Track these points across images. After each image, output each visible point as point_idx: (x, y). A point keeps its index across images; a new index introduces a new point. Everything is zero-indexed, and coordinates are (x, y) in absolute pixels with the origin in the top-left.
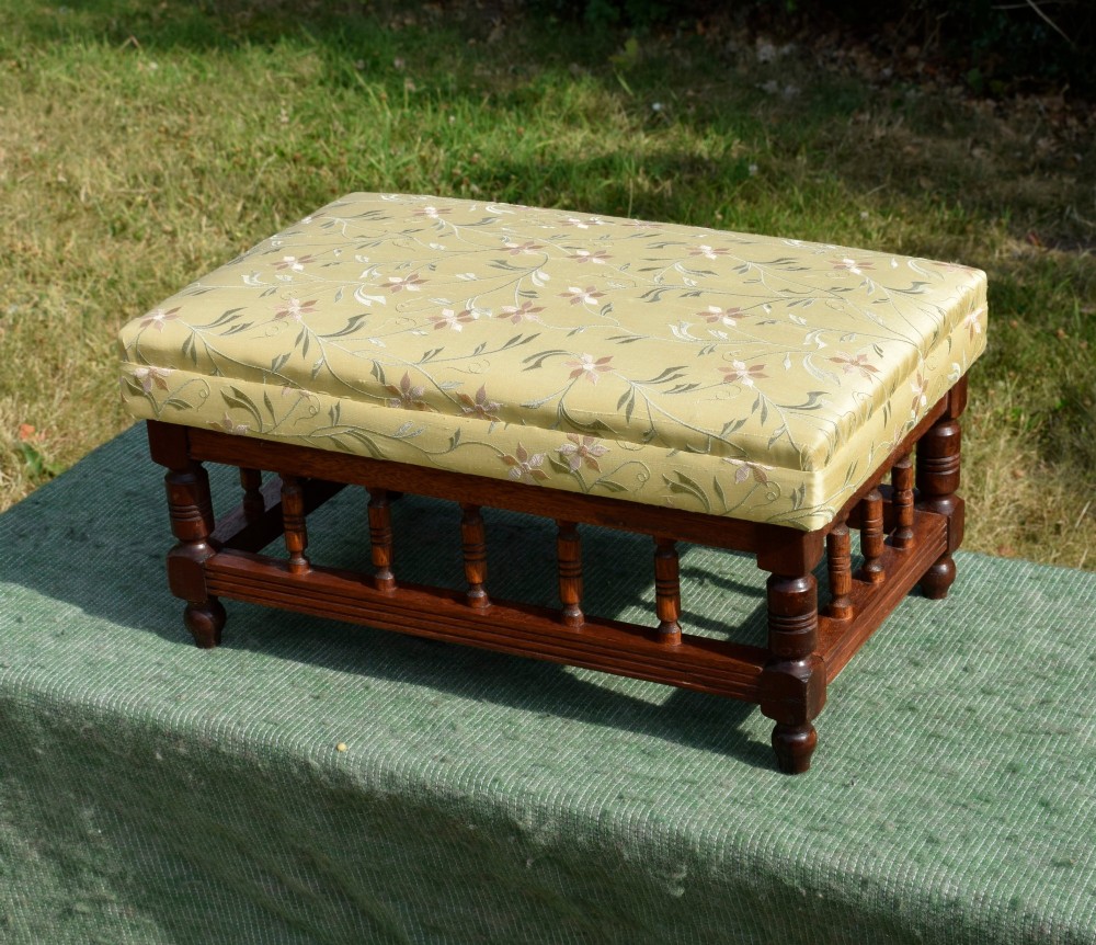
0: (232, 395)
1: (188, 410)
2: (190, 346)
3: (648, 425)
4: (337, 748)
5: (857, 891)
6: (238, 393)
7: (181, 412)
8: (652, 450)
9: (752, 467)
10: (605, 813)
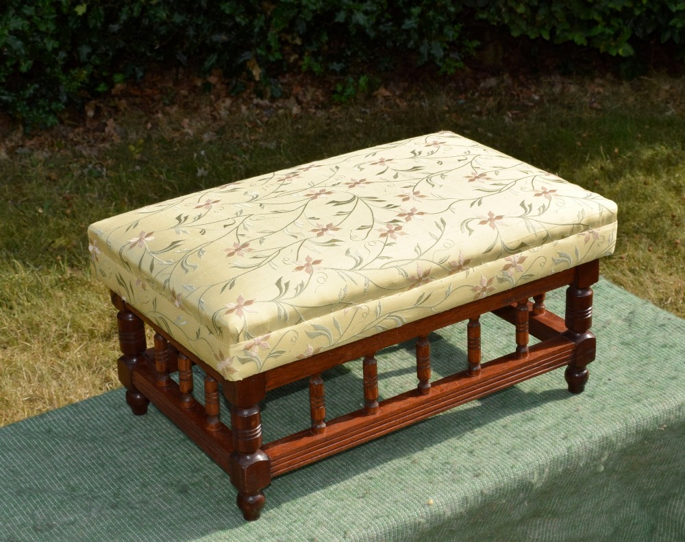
0: (313, 331)
1: (284, 355)
2: (283, 313)
3: (545, 234)
4: (429, 505)
5: (678, 413)
6: (316, 327)
7: (278, 358)
8: (546, 246)
9: (593, 232)
10: (569, 449)
